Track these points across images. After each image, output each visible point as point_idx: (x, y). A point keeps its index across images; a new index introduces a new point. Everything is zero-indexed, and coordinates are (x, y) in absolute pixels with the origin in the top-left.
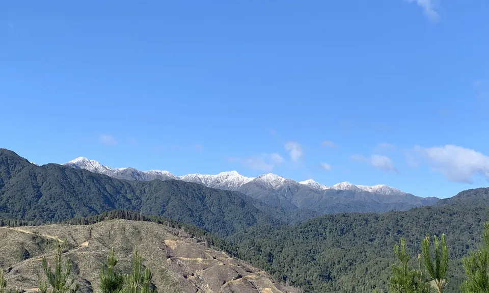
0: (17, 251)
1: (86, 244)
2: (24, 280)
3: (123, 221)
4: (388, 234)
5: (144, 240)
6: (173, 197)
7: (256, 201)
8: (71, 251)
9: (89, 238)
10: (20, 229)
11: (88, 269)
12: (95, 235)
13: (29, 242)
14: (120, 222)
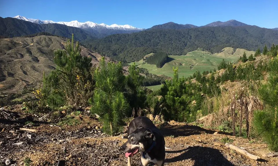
0: (6, 47)
1: (32, 44)
2: (12, 57)
3: (44, 36)
4: (133, 40)
5: (53, 43)
6: (56, 30)
7: (85, 31)
8: (27, 47)
9: (33, 42)
10: (5, 39)
11: (35, 53)
12: (35, 41)
13: (10, 44)
14: (43, 36)
